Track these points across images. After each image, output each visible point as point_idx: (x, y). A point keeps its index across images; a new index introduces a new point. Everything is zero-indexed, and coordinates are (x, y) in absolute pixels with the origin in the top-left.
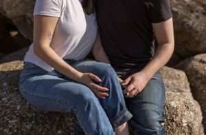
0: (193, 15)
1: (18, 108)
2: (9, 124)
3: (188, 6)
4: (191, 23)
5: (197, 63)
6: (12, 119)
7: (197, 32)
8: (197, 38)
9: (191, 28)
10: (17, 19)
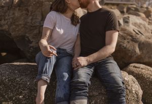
0: (126, 41)
1: (28, 84)
2: (22, 93)
3: (122, 36)
4: (125, 45)
5: (133, 68)
6: (24, 90)
7: (130, 51)
8: (130, 54)
9: (125, 48)
10: (18, 38)
